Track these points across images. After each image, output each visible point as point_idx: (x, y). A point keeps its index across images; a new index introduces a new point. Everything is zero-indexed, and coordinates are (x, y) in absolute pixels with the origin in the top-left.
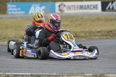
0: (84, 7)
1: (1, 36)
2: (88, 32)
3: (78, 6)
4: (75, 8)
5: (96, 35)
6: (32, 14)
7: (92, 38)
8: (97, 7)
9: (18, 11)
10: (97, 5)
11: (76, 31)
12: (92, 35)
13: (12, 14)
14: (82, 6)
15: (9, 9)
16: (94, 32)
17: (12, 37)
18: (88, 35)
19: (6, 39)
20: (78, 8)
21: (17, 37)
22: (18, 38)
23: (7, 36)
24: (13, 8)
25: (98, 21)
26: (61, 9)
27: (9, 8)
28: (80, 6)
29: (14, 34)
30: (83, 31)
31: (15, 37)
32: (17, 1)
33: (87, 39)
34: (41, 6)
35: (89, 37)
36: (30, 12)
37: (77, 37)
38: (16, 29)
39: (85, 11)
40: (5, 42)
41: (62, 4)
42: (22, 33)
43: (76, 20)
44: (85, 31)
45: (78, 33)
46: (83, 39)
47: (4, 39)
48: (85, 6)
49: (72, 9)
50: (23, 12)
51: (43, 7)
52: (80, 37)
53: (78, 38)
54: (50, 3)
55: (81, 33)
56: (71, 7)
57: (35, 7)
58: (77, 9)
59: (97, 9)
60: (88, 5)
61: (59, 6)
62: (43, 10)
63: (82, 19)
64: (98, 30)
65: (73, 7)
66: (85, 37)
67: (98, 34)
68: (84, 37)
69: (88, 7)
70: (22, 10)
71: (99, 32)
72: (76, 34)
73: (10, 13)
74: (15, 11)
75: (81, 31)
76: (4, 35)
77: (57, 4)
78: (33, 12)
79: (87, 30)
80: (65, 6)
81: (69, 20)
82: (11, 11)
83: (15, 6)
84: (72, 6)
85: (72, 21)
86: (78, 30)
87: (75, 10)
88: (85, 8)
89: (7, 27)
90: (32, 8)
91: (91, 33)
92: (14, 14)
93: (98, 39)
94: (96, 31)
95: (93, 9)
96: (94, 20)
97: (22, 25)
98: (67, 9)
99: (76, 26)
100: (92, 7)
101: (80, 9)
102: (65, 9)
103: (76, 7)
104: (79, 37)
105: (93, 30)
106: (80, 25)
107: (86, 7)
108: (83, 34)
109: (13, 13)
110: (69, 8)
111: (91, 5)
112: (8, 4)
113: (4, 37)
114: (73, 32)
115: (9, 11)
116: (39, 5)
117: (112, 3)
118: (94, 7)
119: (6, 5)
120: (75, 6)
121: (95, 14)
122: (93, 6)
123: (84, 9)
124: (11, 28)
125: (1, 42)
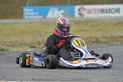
0: (105, 11)
1: (17, 42)
2: (110, 37)
3: (99, 9)
4: (95, 11)
5: (118, 40)
6: (50, 18)
7: (114, 44)
8: (119, 11)
9: (35, 15)
10: (119, 8)
11: (96, 36)
12: (114, 40)
13: (29, 19)
14: (103, 10)
15: (26, 14)
16: (116, 37)
17: (29, 44)
18: (109, 40)
19: (23, 45)
20: (99, 11)
21: (34, 43)
22: (36, 44)
23: (24, 41)
24: (30, 12)
25: (120, 26)
26: (81, 13)
27: (26, 12)
28: (101, 10)
29: (31, 40)
30: (104, 37)
31: (32, 43)
32: (34, 5)
33: (109, 45)
34: (59, 10)
35: (111, 42)
36: (48, 16)
37: (98, 42)
38: (33, 35)
39: (107, 15)
40: (21, 48)
41: (82, 7)
42: (39, 39)
43: (97, 25)
44: (106, 36)
45: (99, 38)
46: (104, 45)
47: (20, 45)
48: (107, 10)
49: (93, 13)
50: (41, 17)
51: (62, 11)
52: (101, 43)
53: (99, 44)
54: (69, 7)
55: (102, 38)
56: (92, 11)
57: (53, 11)
58: (98, 13)
59: (119, 13)
60: (110, 9)
61: (79, 10)
62: (62, 14)
63: (103, 23)
64: (120, 35)
65: (94, 11)
66: (107, 43)
67: (120, 39)
68: (105, 43)
69: (110, 11)
70: (39, 14)
71: (121, 37)
72: (97, 40)
73: (27, 17)
74: (32, 15)
75: (103, 37)
76: (21, 41)
77: (77, 8)
78: (51, 16)
79: (109, 35)
80: (85, 9)
81: (89, 24)
82: (28, 15)
83: (32, 10)
84: (93, 9)
85: (92, 26)
86: (99, 35)
87: (96, 13)
88: (107, 12)
89: (23, 32)
90: (51, 12)
91: (112, 38)
92: (31, 19)
93: (120, 45)
94: (118, 36)
95: (115, 12)
96: (116, 25)
97: (40, 30)
98: (87, 13)
99: (97, 31)
100: (114, 11)
101: (101, 13)
102: (85, 13)
103: (97, 10)
104: (99, 42)
105: (115, 35)
106: (102, 30)
107: (108, 11)
108: (104, 40)
109: (30, 17)
110: (90, 12)
111: (113, 9)
112: (24, 8)
113: (20, 43)
114: (94, 37)
115: (26, 16)
116: (57, 9)
118: (116, 11)
119: (23, 10)
120: (95, 9)
121: (117, 18)
122: (115, 9)
123: (105, 13)
124: (28, 33)
125: (17, 48)
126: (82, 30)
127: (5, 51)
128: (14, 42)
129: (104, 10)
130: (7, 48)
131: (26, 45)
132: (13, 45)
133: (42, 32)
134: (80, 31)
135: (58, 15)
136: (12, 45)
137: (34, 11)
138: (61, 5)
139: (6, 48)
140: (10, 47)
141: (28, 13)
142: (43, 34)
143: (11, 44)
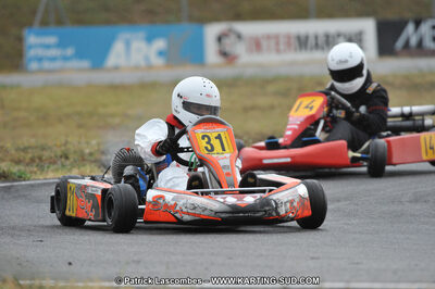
0: (312, 41)
3: (288, 37)
4: (277, 44)
6: (116, 68)
8: (360, 40)
9: (65, 58)
10: (360, 33)
14: (303, 39)
15: (31, 53)
20: (288, 44)
24: (48, 47)
26: (228, 49)
27: (31, 47)
28: (299, 38)
32: (60, 22)
34: (149, 39)
36: (111, 61)
39: (317, 56)
47: (63, 160)
48: (316, 38)
49: (268, 51)
50: (85, 64)
51: (160, 44)
54: (185, 29)
56: (264, 43)
57: (128, 44)
58: (285, 51)
60: (327, 36)
61: (219, 39)
62: (161, 53)
65: (273, 42)
69: (327, 43)
70: (79, 55)
73: (34, 66)
74: (53, 59)
77: (212, 31)
78: (122, 61)
80: (239, 36)
81: (271, 88)
82: (40, 59)
83: (52, 40)
84: (268, 37)
85: (284, 94)
87: (278, 51)
88: (317, 46)
89: (44, 117)
90: (118, 47)
97: (102, 110)
98: (250, 51)
101: (295, 49)
102: (239, 49)
103: (282, 40)
107: (321, 40)
109: (47, 65)
110: (257, 45)
111: (339, 34)
112: (26, 32)
113: (59, 153)
115: (31, 60)
116: (141, 34)
117: (418, 24)
119: (20, 39)
120: (276, 37)
122: (345, 35)
123: (312, 49)
124: (60, 120)
125: (57, 170)
126: (253, 108)
127: (14, 180)
128: (36, 147)
129: (307, 38)
130: (19, 171)
131: (83, 160)
132: (37, 161)
133: (113, 116)
134: (246, 110)
135: (147, 58)
136: (32, 160)
137: (61, 45)
138: (152, 22)
139: (15, 169)
140: (27, 165)
141: (40, 52)
142: (117, 120)
143: (30, 156)
